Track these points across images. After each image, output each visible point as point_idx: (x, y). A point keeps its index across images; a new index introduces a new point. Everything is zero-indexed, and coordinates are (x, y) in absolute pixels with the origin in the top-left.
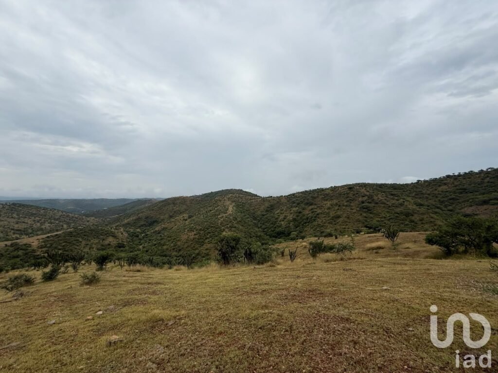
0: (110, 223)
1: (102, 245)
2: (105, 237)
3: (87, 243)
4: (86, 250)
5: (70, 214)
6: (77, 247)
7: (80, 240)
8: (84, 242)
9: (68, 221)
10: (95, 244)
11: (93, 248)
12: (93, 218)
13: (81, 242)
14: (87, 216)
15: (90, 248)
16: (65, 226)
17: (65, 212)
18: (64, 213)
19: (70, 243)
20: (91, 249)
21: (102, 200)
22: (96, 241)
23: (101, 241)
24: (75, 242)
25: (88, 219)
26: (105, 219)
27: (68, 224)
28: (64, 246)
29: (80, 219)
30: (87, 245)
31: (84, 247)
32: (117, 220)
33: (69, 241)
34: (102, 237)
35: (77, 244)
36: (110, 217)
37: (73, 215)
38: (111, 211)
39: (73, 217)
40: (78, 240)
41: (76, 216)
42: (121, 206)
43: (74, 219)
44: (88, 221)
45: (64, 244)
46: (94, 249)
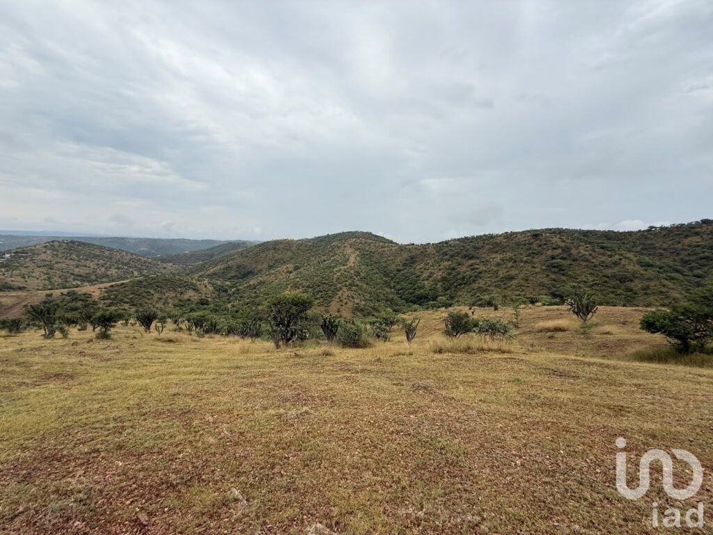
0: (193, 272)
1: (180, 300)
2: (183, 290)
3: (160, 297)
4: (160, 305)
5: (142, 258)
6: (149, 301)
7: (152, 292)
8: (156, 296)
9: (139, 266)
10: (171, 298)
11: (168, 303)
12: (171, 264)
13: (153, 295)
14: (163, 261)
15: (164, 304)
16: (136, 273)
17: (135, 255)
18: (134, 256)
19: (139, 295)
20: (166, 305)
21: (184, 240)
22: (172, 294)
23: (179, 295)
24: (145, 294)
25: (165, 265)
26: (187, 266)
27: (140, 270)
28: (131, 298)
29: (154, 265)
30: (161, 299)
31: (157, 302)
32: (202, 268)
33: (137, 293)
34: (179, 289)
35: (149, 297)
36: (193, 264)
37: (145, 259)
38: (193, 256)
39: (145, 262)
40: (149, 292)
41: (150, 260)
42: (207, 250)
43: (147, 264)
44: (165, 268)
45: (131, 296)
46: (170, 305)
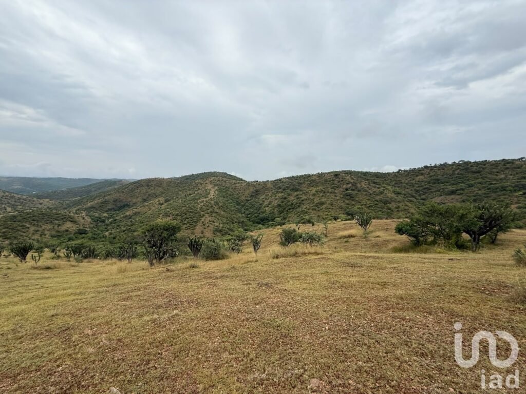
0: (70, 207)
1: (58, 232)
2: (61, 222)
3: (36, 229)
4: (36, 237)
5: (15, 195)
6: (24, 234)
7: (28, 225)
8: (32, 229)
9: (13, 203)
10: (48, 230)
11: (45, 235)
12: (47, 200)
13: (29, 228)
14: (39, 197)
15: (41, 235)
16: (9, 209)
17: (8, 192)
18: (7, 194)
19: (13, 229)
20: (43, 236)
21: (59, 179)
22: (50, 226)
23: (56, 227)
24: (19, 228)
25: (41, 201)
26: (64, 201)
27: (13, 206)
28: (4, 232)
29: (30, 201)
30: (37, 231)
31: (33, 234)
32: (80, 202)
33: (11, 227)
34: (57, 222)
35: (24, 230)
36: (70, 199)
37: (19, 196)
38: (71, 193)
39: (19, 199)
40: (24, 226)
41: (25, 197)
42: (85, 187)
43: (21, 201)
44: (41, 204)
45: (4, 230)
46: (47, 236)
